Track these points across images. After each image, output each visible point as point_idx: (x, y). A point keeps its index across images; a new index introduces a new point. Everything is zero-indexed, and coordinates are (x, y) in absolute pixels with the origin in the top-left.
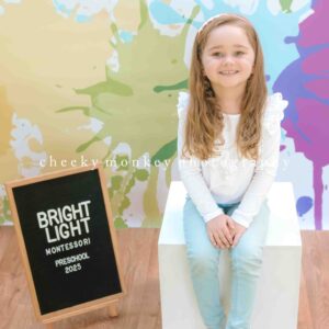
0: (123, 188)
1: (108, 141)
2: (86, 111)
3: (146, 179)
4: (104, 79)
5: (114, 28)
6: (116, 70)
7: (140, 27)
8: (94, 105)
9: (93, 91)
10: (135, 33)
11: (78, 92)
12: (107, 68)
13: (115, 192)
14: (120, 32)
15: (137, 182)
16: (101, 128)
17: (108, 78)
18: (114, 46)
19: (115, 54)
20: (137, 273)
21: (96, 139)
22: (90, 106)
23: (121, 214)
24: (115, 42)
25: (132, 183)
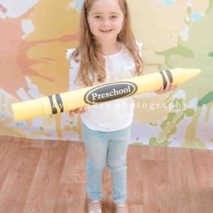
0: (175, 121)
3: (192, 115)
4: (176, 46)
5: (189, 10)
6: (185, 39)
7: (207, 11)
8: (166, 63)
10: (203, 15)
11: (157, 53)
12: (179, 38)
13: (168, 123)
14: (193, 13)
17: (179, 45)
18: (187, 23)
19: (187, 28)
20: (189, 183)
22: (163, 64)
23: (168, 138)
24: (188, 20)
25: (182, 117)
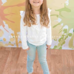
1: (62, 24)
2: (57, 16)
3: (71, 36)
4: (64, 7)
6: (67, 5)
8: (60, 14)
9: (60, 10)
11: (56, 10)
12: (65, 4)
13: (62, 39)
15: (69, 37)
16: (61, 21)
21: (59, 24)
23: (62, 46)
25: (67, 37)
